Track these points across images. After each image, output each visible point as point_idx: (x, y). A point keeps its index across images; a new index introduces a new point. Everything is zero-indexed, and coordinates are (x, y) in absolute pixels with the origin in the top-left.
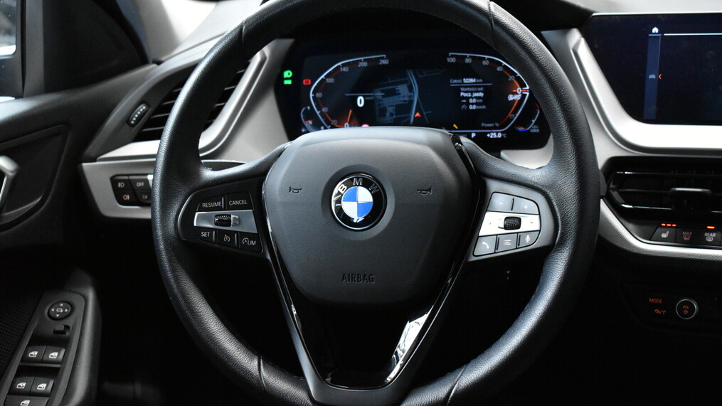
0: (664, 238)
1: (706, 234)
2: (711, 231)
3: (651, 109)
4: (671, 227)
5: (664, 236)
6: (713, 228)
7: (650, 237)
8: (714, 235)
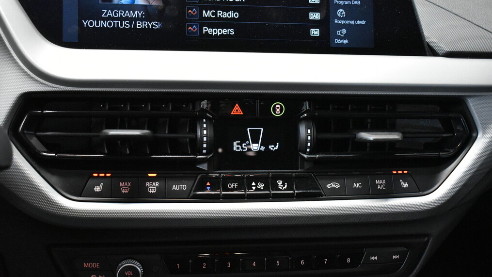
0: (97, 192)
1: (148, 184)
2: (153, 179)
3: (71, 30)
4: (105, 176)
5: (98, 189)
6: (155, 175)
7: (79, 192)
8: (157, 184)
